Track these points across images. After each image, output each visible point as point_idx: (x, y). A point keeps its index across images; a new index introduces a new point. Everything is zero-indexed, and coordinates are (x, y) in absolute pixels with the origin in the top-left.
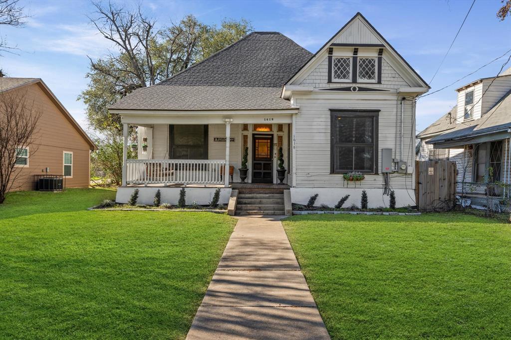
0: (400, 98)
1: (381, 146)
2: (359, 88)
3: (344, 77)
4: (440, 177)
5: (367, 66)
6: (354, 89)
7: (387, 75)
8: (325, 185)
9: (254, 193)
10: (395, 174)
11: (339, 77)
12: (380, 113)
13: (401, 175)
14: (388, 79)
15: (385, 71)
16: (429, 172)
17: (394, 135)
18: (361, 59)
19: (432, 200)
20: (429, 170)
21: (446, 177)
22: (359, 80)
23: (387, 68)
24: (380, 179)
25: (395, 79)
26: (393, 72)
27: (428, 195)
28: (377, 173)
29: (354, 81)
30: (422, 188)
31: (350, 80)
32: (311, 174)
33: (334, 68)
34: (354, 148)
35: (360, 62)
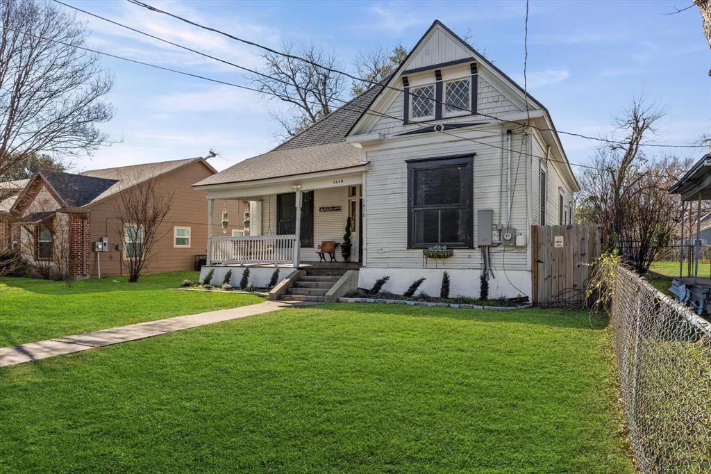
0: (505, 132)
1: (477, 206)
2: (444, 125)
3: (426, 113)
4: (575, 251)
5: (457, 91)
6: (439, 128)
7: (485, 101)
8: (401, 265)
9: (321, 275)
10: (501, 248)
11: (419, 115)
12: (476, 159)
13: (510, 249)
14: (488, 105)
15: (483, 96)
16: (556, 244)
17: (497, 189)
18: (449, 84)
19: (561, 289)
20: (556, 240)
21: (587, 252)
22: (446, 114)
23: (486, 90)
24: (477, 255)
25: (499, 104)
26: (495, 94)
27: (554, 280)
28: (471, 247)
29: (439, 117)
30: (544, 271)
31: (433, 117)
32: (384, 250)
33: (413, 104)
34: (440, 211)
35: (447, 88)
